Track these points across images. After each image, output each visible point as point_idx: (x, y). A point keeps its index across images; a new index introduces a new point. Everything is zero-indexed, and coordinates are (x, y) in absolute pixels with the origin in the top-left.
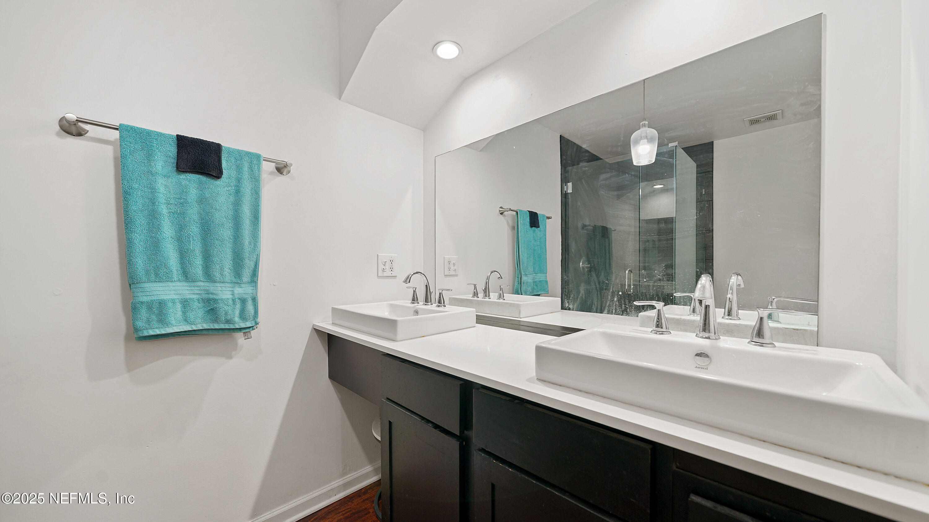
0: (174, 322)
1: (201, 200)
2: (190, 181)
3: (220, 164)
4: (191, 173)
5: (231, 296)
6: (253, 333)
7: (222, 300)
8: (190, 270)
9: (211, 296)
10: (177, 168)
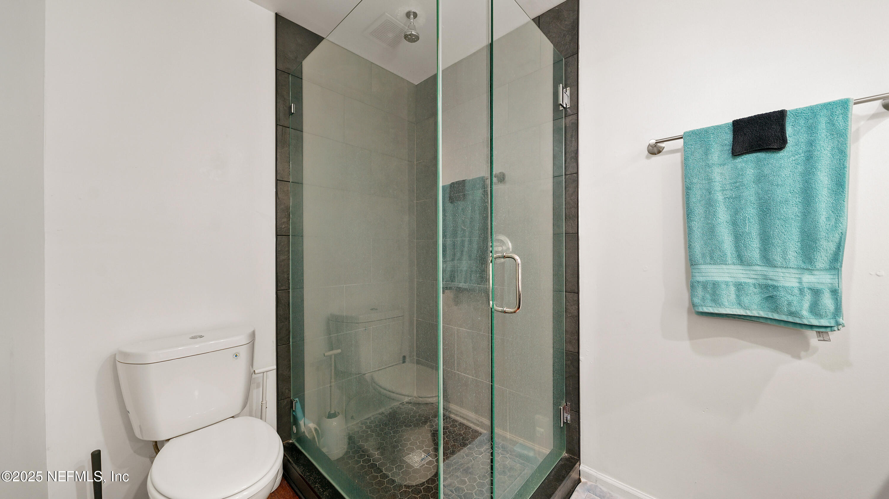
0: (726, 304)
1: (760, 179)
2: (746, 162)
3: (784, 133)
4: (748, 154)
5: (797, 285)
6: (833, 335)
7: (784, 287)
8: (746, 253)
9: (770, 282)
10: (733, 153)
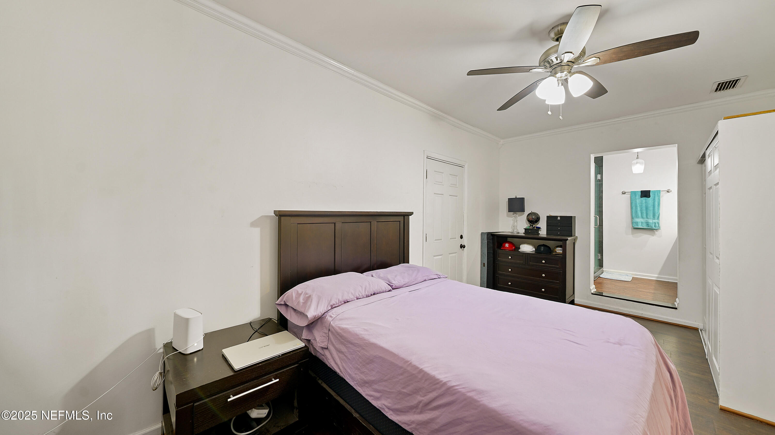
0: (640, 226)
1: (646, 202)
2: (643, 199)
3: (650, 194)
4: (644, 197)
5: (652, 221)
6: (658, 230)
8: (643, 216)
9: (647, 222)
10: (641, 197)
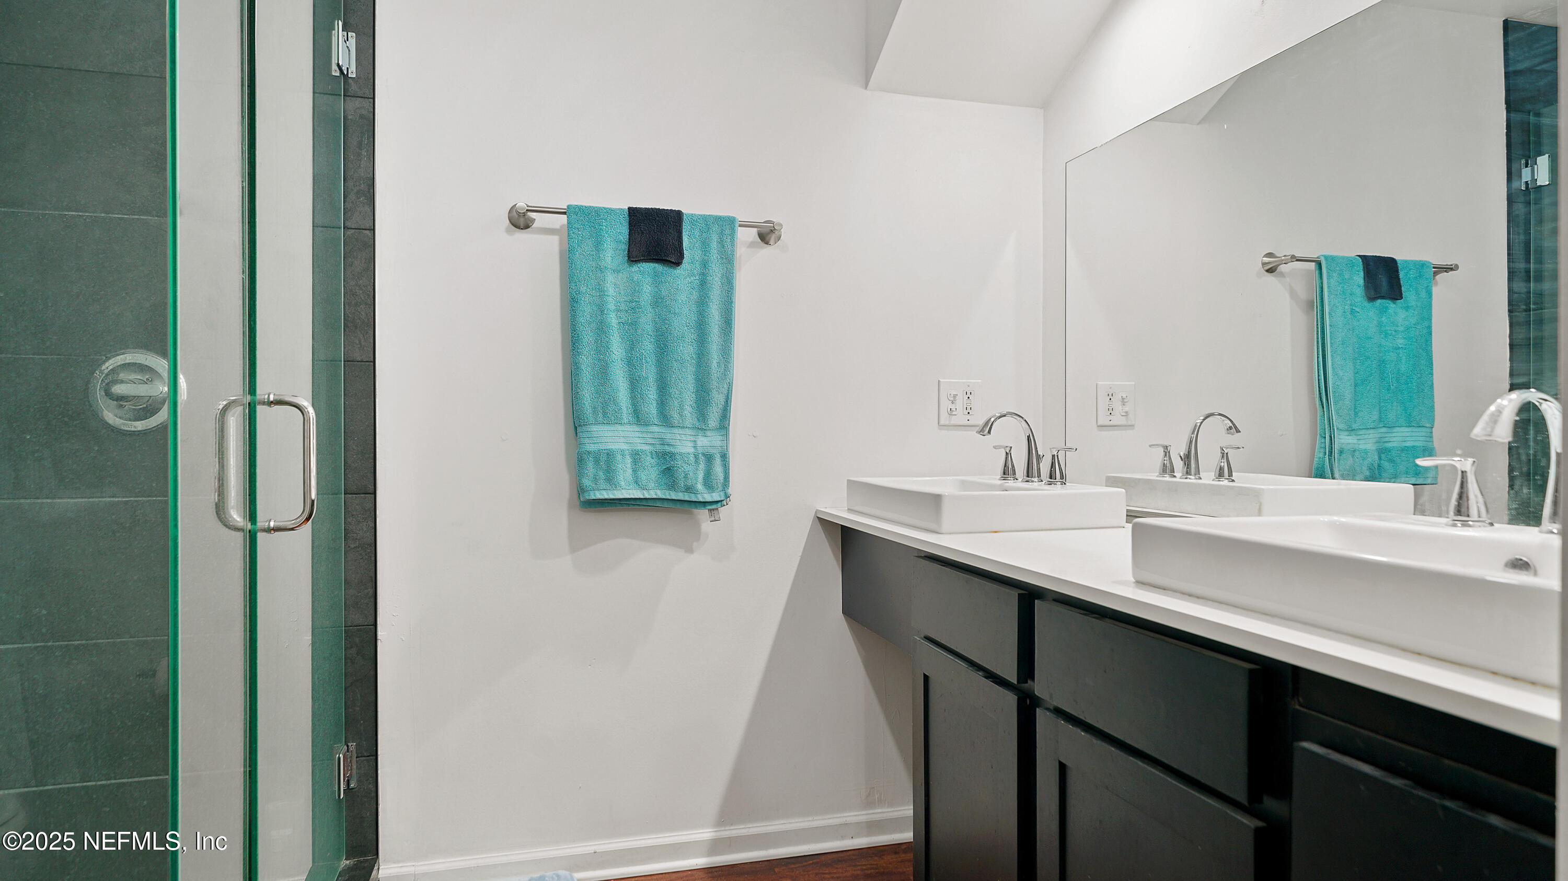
0: (623, 483)
1: (658, 301)
2: (643, 273)
3: (681, 243)
4: (645, 262)
5: (692, 450)
6: (723, 511)
7: (681, 454)
8: (643, 407)
9: (667, 448)
10: (629, 257)
